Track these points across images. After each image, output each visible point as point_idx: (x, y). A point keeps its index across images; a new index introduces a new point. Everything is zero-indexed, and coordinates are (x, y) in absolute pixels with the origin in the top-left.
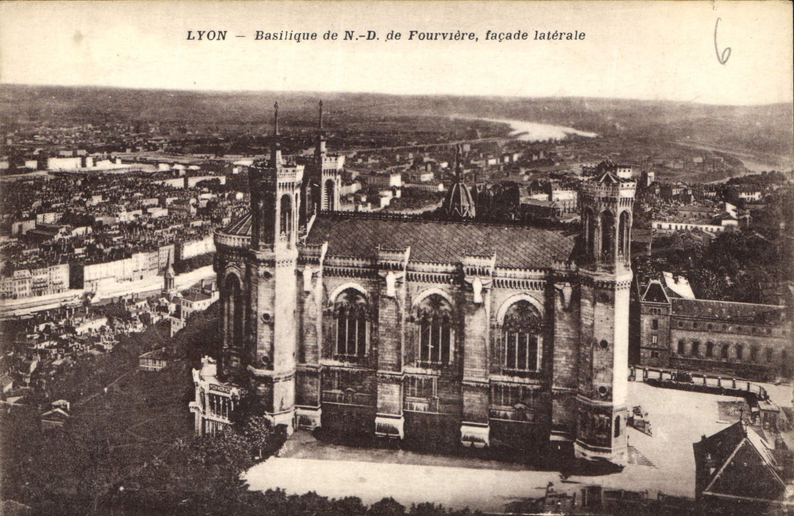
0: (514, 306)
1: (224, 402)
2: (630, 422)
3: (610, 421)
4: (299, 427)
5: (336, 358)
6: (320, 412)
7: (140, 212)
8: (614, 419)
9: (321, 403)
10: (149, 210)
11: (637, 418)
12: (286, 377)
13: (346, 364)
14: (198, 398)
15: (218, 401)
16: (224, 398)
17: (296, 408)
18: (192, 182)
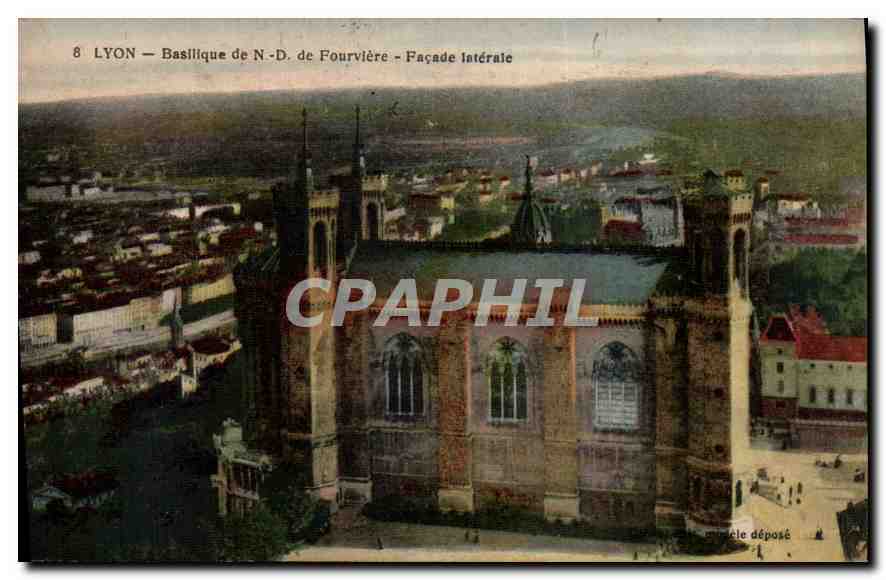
0: (605, 349)
1: (253, 475)
2: (755, 488)
3: (729, 488)
4: (345, 503)
5: (387, 418)
6: (370, 484)
7: (137, 250)
8: (734, 485)
9: (371, 473)
10: (150, 247)
11: (761, 482)
12: (327, 442)
13: (400, 424)
14: (220, 470)
15: (246, 473)
16: (253, 469)
17: (341, 480)
18: (199, 211)
